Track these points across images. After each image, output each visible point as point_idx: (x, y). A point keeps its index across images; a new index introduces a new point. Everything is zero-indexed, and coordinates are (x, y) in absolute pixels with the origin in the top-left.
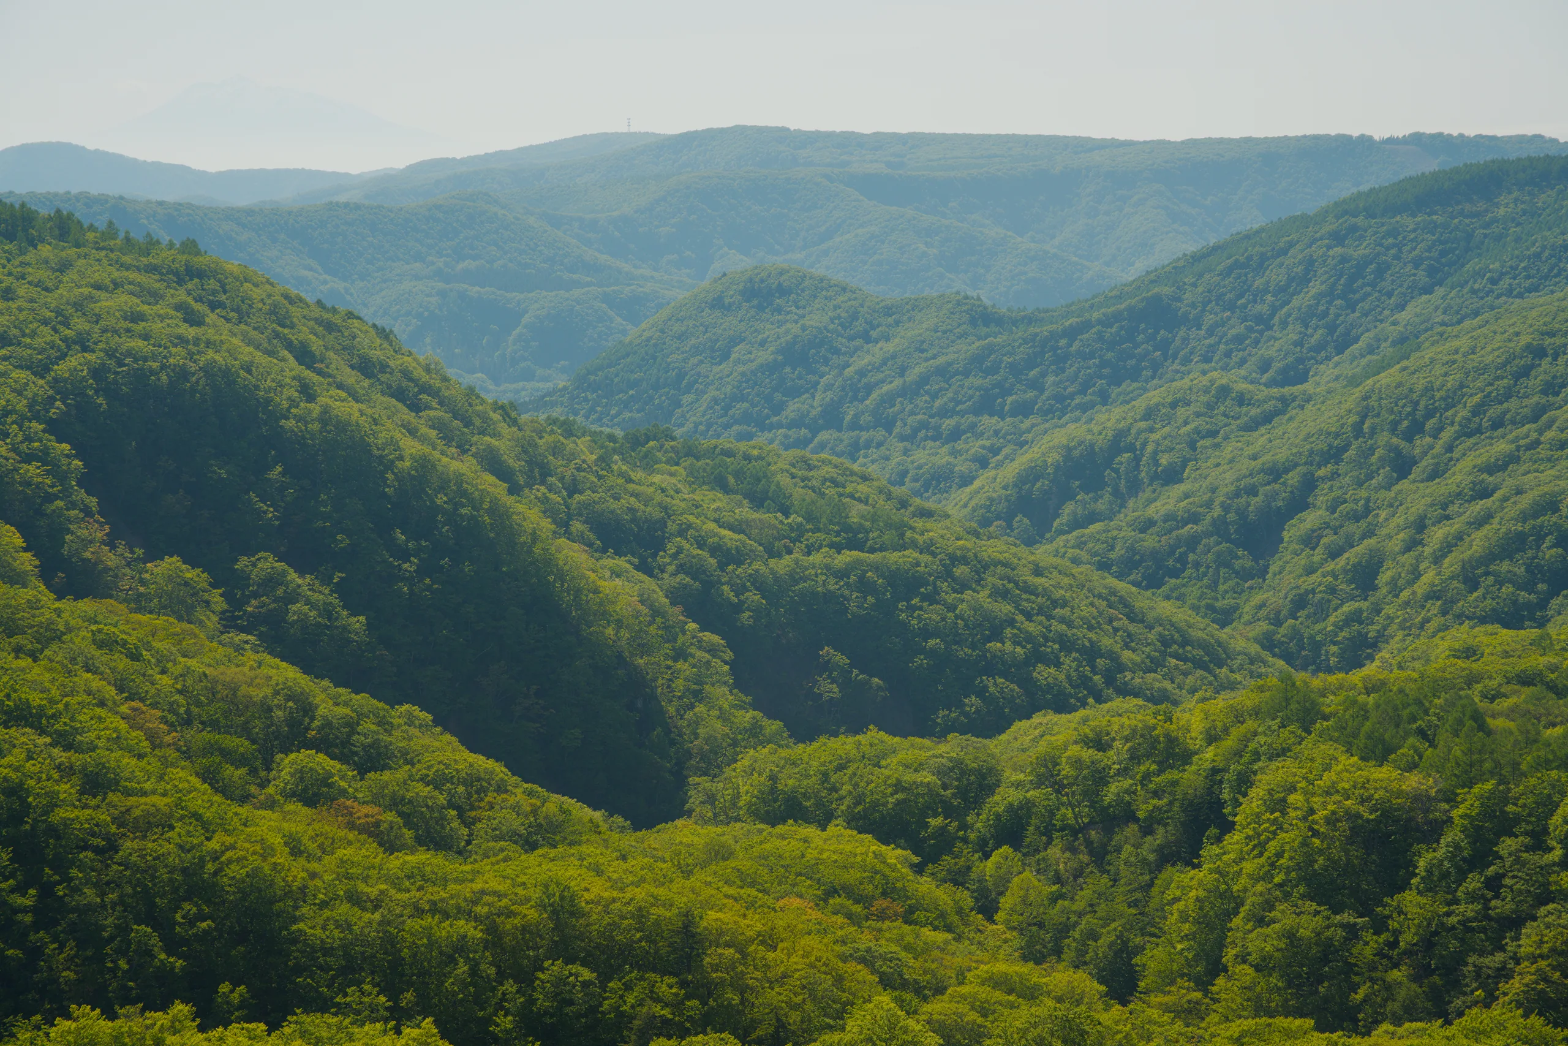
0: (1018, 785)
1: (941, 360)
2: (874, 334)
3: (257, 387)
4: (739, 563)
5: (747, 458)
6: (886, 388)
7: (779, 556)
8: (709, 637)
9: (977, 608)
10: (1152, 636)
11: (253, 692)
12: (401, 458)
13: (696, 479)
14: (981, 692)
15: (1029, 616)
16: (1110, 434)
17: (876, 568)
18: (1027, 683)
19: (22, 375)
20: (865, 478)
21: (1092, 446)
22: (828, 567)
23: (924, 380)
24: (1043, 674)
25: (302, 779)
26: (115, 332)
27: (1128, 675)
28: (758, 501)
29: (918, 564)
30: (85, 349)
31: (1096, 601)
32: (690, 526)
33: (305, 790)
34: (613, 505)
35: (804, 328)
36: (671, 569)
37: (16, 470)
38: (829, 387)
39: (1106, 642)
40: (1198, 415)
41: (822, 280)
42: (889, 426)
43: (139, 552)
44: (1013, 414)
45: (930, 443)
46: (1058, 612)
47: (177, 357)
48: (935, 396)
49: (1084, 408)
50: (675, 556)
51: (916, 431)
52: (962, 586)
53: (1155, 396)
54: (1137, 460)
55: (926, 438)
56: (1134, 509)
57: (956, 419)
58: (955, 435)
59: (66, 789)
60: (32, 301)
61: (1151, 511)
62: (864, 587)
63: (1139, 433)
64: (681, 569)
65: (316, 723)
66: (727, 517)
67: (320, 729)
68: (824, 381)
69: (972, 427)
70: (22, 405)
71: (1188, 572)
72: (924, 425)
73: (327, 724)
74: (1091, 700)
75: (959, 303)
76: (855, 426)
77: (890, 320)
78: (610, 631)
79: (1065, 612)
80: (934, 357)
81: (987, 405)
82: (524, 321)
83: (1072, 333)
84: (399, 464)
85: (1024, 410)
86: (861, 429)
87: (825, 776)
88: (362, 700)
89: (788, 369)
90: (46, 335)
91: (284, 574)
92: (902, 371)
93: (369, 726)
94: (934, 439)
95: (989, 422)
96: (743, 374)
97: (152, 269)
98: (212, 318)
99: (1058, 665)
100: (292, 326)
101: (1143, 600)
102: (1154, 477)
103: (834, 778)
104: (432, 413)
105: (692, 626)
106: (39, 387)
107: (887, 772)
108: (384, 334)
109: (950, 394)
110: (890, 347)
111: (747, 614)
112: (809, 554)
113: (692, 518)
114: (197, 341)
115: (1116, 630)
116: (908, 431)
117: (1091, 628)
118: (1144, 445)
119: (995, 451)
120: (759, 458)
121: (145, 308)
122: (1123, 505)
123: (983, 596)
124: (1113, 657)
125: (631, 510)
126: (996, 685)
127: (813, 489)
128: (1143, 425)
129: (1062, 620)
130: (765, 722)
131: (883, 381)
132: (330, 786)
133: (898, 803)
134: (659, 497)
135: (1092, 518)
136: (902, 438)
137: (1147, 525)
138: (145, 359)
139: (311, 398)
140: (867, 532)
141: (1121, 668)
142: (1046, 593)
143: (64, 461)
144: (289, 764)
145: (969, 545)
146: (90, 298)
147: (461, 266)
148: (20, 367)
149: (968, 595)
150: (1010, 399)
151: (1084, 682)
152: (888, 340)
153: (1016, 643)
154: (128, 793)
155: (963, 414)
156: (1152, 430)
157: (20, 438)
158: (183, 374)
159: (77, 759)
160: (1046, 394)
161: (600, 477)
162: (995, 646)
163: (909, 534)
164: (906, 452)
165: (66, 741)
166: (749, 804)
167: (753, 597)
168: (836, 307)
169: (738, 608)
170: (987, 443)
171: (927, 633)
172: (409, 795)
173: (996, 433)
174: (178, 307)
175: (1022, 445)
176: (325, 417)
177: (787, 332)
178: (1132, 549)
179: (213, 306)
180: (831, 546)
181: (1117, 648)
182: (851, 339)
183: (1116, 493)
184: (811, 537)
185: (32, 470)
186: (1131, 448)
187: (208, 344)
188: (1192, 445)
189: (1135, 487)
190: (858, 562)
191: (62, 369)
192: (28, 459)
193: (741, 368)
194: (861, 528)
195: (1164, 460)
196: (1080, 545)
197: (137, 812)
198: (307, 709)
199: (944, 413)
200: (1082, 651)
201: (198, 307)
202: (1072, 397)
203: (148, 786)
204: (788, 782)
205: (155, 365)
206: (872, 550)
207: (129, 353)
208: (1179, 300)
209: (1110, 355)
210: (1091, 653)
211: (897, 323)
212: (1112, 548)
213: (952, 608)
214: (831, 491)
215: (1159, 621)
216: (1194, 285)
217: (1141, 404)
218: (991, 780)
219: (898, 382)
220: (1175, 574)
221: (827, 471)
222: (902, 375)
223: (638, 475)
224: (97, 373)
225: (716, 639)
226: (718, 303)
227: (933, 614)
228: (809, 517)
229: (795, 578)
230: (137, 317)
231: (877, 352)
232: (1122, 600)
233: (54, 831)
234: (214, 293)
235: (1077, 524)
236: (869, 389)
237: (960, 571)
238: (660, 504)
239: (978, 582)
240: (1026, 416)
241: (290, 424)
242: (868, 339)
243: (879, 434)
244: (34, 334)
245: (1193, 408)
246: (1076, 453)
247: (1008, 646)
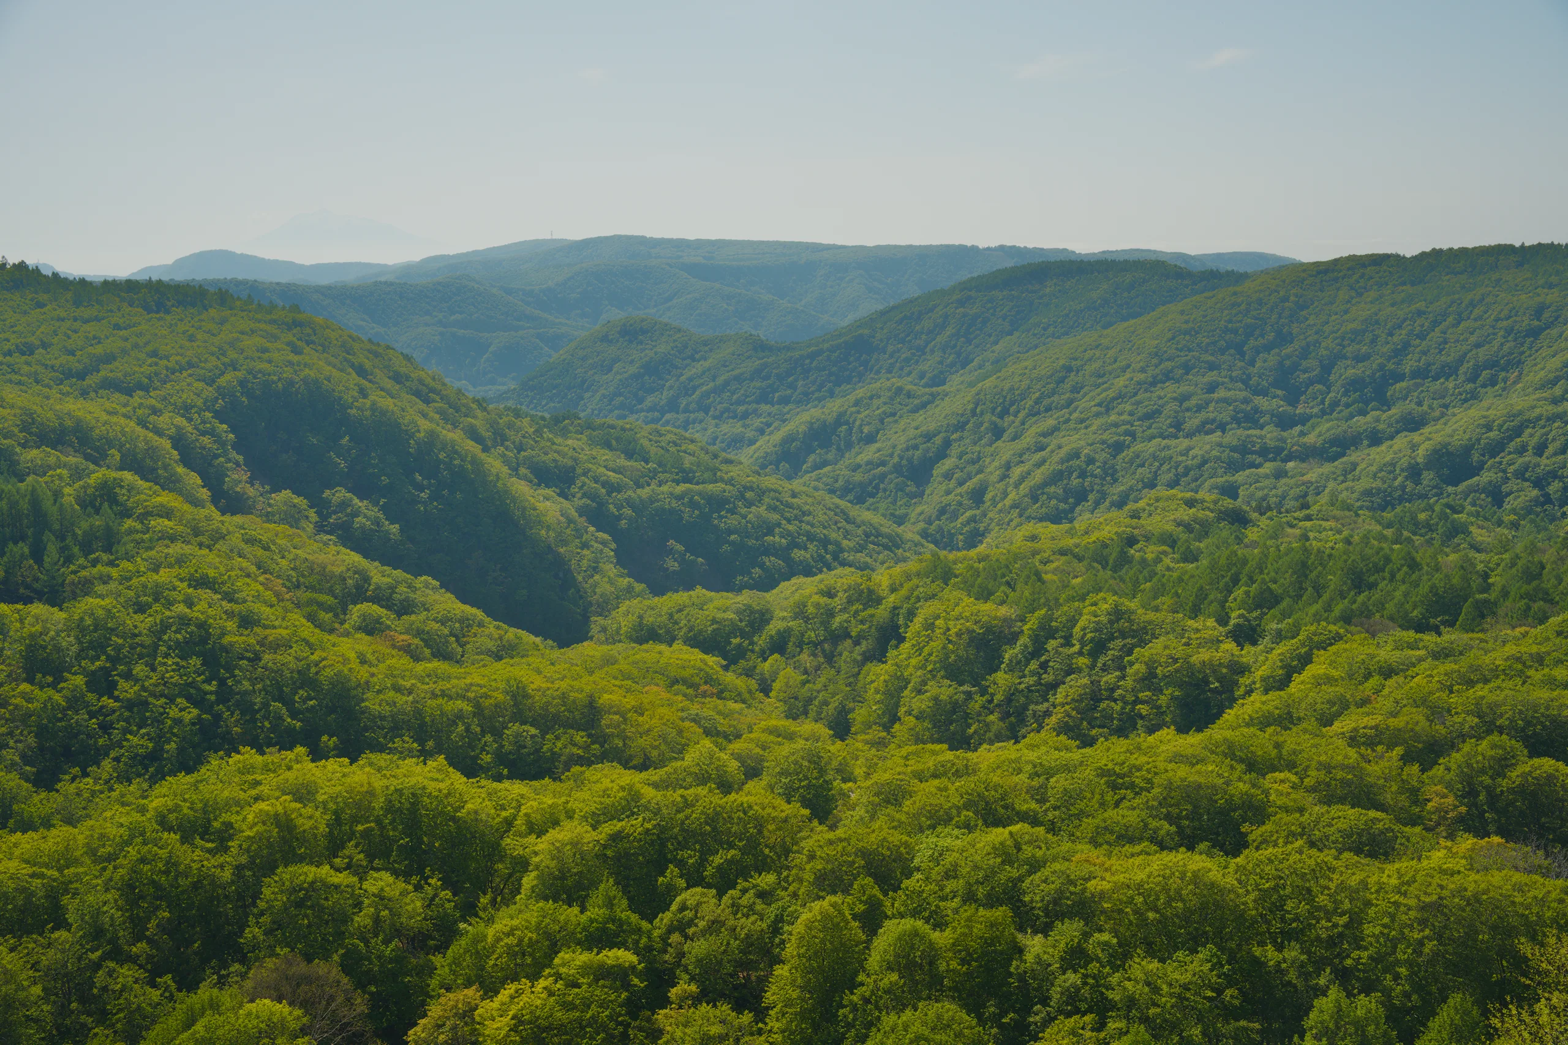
0: (783, 619)
1: (736, 372)
2: (697, 356)
3: (334, 390)
4: (619, 492)
5: (623, 429)
6: (705, 388)
7: (643, 487)
8: (600, 535)
9: (758, 517)
10: (860, 531)
11: (335, 569)
12: (419, 431)
13: (593, 442)
14: (762, 566)
15: (789, 521)
16: (835, 414)
17: (700, 494)
18: (788, 560)
19: (200, 385)
20: (693, 441)
21: (825, 422)
22: (671, 494)
23: (727, 383)
24: (798, 554)
25: (364, 620)
26: (252, 359)
27: (846, 554)
28: (630, 455)
29: (724, 491)
30: (235, 369)
31: (828, 512)
32: (589, 470)
33: (366, 626)
34: (545, 458)
35: (656, 353)
36: (579, 495)
37: (197, 440)
38: (671, 387)
39: (833, 536)
40: (885, 403)
41: (666, 325)
42: (706, 411)
43: (267, 487)
44: (779, 403)
45: (731, 421)
46: (806, 518)
47: (288, 373)
48: (733, 393)
49: (820, 400)
50: (581, 488)
51: (722, 413)
52: (749, 504)
53: (860, 393)
54: (850, 429)
55: (728, 418)
56: (849, 459)
57: (746, 406)
58: (745, 416)
59: (231, 625)
60: (205, 342)
61: (859, 459)
62: (693, 504)
63: (851, 415)
64: (584, 495)
65: (372, 587)
66: (611, 464)
67: (376, 589)
68: (668, 384)
69: (755, 411)
70: (200, 402)
71: (879, 495)
72: (727, 410)
73: (378, 587)
74: (825, 569)
75: (746, 339)
76: (686, 410)
77: (707, 348)
78: (543, 532)
79: (810, 518)
80: (733, 370)
81: (764, 397)
82: (490, 350)
83: (812, 356)
84: (417, 435)
85: (785, 401)
86: (691, 412)
87: (671, 616)
88: (398, 573)
89: (647, 377)
90: (213, 362)
91: (351, 500)
92: (714, 378)
93: (402, 588)
94: (733, 418)
95: (765, 408)
96: (620, 380)
97: (272, 322)
98: (307, 350)
99: (806, 549)
100: (354, 354)
101: (855, 511)
102: (860, 440)
103: (676, 617)
104: (436, 405)
105: (592, 529)
106: (209, 392)
107: (707, 613)
108: (408, 358)
109: (742, 392)
110: (707, 364)
111: (624, 522)
112: (660, 486)
113: (590, 466)
114: (299, 364)
115: (839, 528)
116: (717, 413)
117: (825, 527)
118: (855, 420)
119: (769, 425)
120: (631, 429)
121: (268, 344)
122: (842, 456)
123: (762, 510)
124: (837, 544)
125: (555, 461)
126: (770, 561)
127: (662, 448)
128: (854, 409)
129: (808, 523)
130: (636, 585)
131: (703, 384)
132: (381, 623)
133: (714, 630)
134: (571, 453)
135: (825, 464)
136: (714, 418)
137: (856, 468)
138: (269, 375)
139: (365, 396)
140: (694, 472)
141: (842, 550)
142: (799, 508)
143: (224, 435)
144: (357, 611)
145: (754, 480)
146: (238, 339)
147: (453, 318)
148: (199, 380)
149: (753, 509)
150: (777, 395)
151: (821, 558)
152: (705, 360)
153: (782, 537)
154: (265, 627)
155: (749, 403)
156: (858, 412)
157: (199, 421)
158: (291, 383)
159: (236, 608)
160: (798, 391)
161: (536, 442)
162: (769, 538)
163: (719, 474)
164: (717, 426)
165: (229, 597)
166: (627, 632)
167: (628, 511)
168: (675, 341)
169: (619, 518)
170: (764, 420)
171: (730, 532)
172: (427, 629)
173: (769, 414)
174: (288, 344)
175: (784, 421)
176: (374, 407)
177: (646, 355)
178: (848, 481)
179: (308, 343)
180: (673, 481)
181: (839, 539)
182: (684, 359)
183: (839, 449)
184: (662, 476)
185: (206, 440)
186: (847, 423)
187: (306, 365)
188: (882, 421)
189: (849, 446)
190: (689, 491)
191: (222, 381)
192: (203, 433)
193: (619, 377)
194: (691, 471)
195: (866, 430)
196: (818, 479)
197: (271, 638)
198: (367, 579)
199: (739, 402)
200: (820, 541)
201: (299, 343)
202: (813, 393)
203: (277, 623)
204: (650, 619)
205: (275, 378)
206: (697, 483)
207: (260, 371)
208: (874, 337)
209: (834, 369)
210: (825, 542)
211: (711, 350)
212: (837, 481)
213: (744, 517)
214: (673, 449)
215: (863, 523)
216: (882, 328)
217: (852, 398)
218: (768, 616)
219: (711, 385)
220: (873, 496)
221: (670, 437)
222: (714, 380)
223: (558, 440)
224: (242, 383)
225: (606, 536)
226: (605, 339)
227: (733, 521)
228: (660, 464)
229: (652, 500)
230: (265, 350)
231: (698, 367)
232: (843, 511)
233: (226, 649)
234: (309, 335)
235: (817, 467)
236: (695, 389)
237: (749, 495)
238: (572, 457)
239: (759, 502)
240: (787, 404)
241: (353, 412)
242: (694, 360)
243: (700, 415)
244: (206, 361)
245: (882, 399)
246: (815, 426)
247: (777, 538)
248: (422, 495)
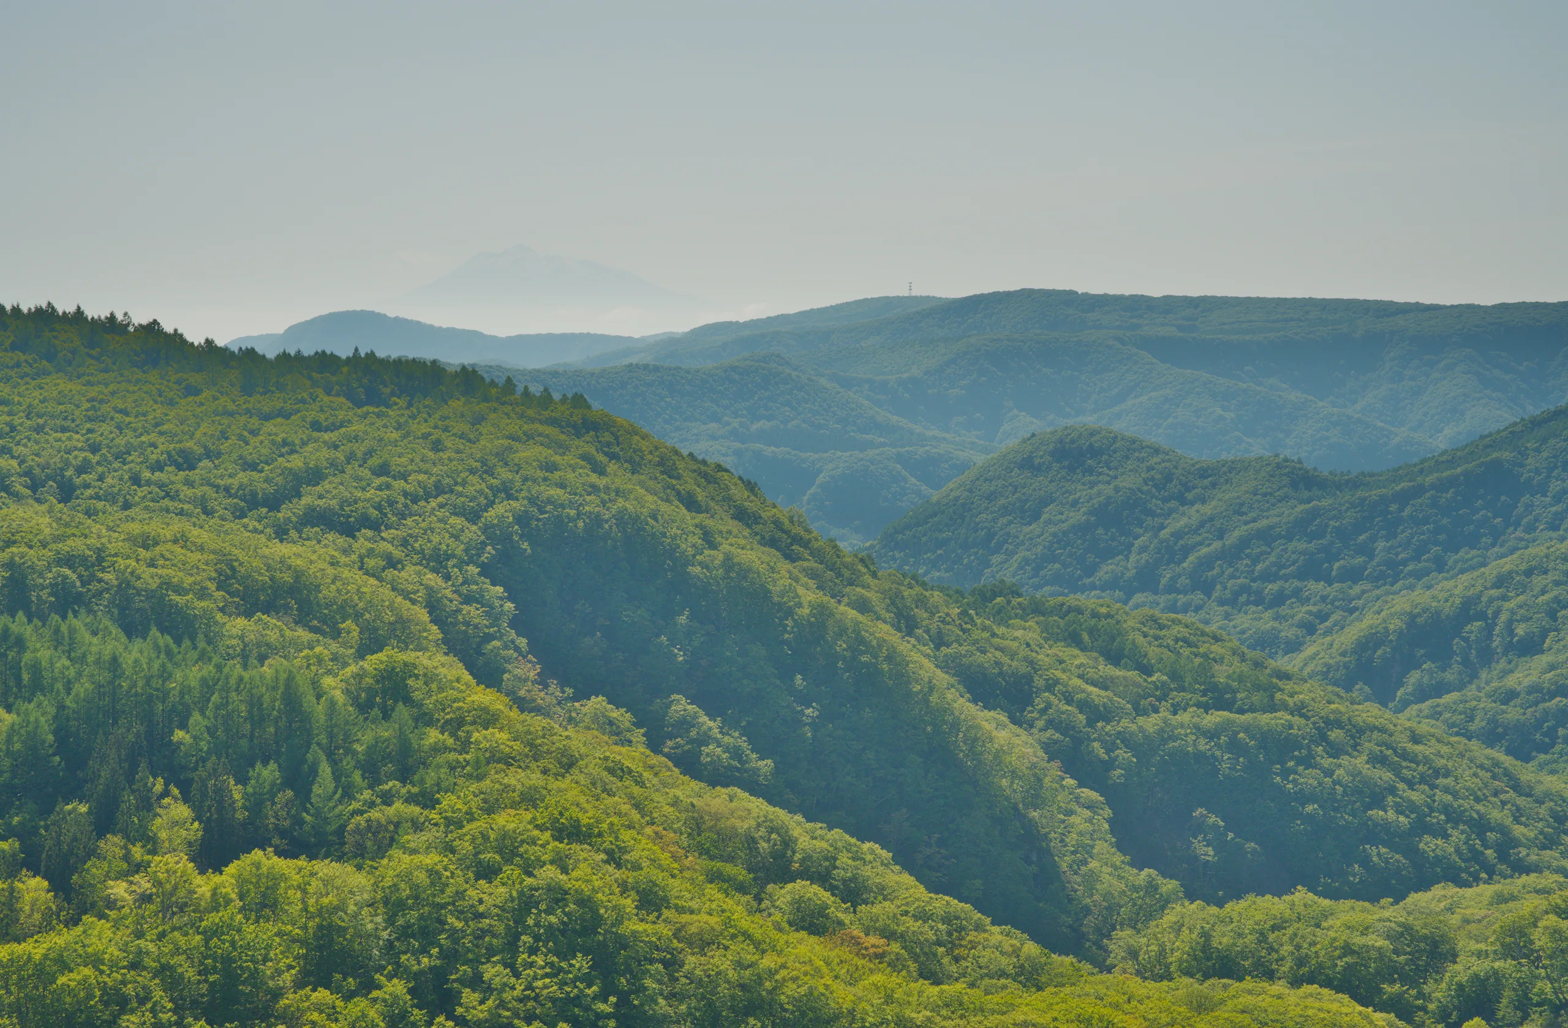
0: (1479, 954)
1: (1263, 523)
2: (1189, 496)
3: (664, 535)
4: (1108, 721)
5: (1095, 615)
6: (1204, 551)
7: (1145, 713)
8: (1087, 793)
9: (1355, 774)
10: (1543, 811)
11: (738, 823)
12: (800, 605)
13: (1051, 635)
14: (1365, 862)
15: (1411, 785)
16: (1458, 601)
17: (1247, 729)
18: (1412, 852)
19: (457, 521)
20: (1217, 639)
21: (1438, 613)
22: (1197, 727)
23: (1244, 543)
24: (1430, 845)
25: (798, 909)
26: (535, 481)
27: (1523, 852)
28: (1115, 658)
29: (1291, 727)
30: (509, 497)
31: (1481, 773)
32: (1057, 682)
33: (803, 919)
34: (979, 658)
35: (1117, 490)
36: (1040, 724)
37: (459, 611)
38: (1143, 549)
39: (1496, 815)
40: (1557, 583)
41: (1134, 442)
42: (1208, 591)
43: (569, 691)
44: (1341, 580)
45: (1253, 608)
46: (1441, 781)
47: (591, 504)
48: (1256, 560)
49: (1419, 575)
50: (1043, 711)
51: (1237, 594)
52: (1335, 751)
53: (1508, 564)
54: (1489, 629)
55: (1248, 603)
56: (1490, 680)
57: (1279, 583)
58: (1279, 599)
59: (629, 903)
60: (458, 452)
61: (1511, 681)
62: (1235, 747)
63: (1491, 600)
64: (1050, 724)
65: (798, 856)
66: (1091, 673)
67: (803, 861)
68: (1138, 543)
69: (1297, 593)
70: (460, 550)
71: (1558, 748)
72: (1244, 589)
73: (807, 858)
74: (1484, 875)
75: (1279, 466)
76: (1171, 589)
77: (1206, 482)
78: (1004, 782)
79: (1449, 781)
80: (1254, 520)
81: (1312, 570)
82: (820, 479)
83: (1403, 498)
84: (799, 611)
85: (1353, 575)
86: (1179, 592)
87: (1262, 937)
88: (837, 834)
89: (1100, 531)
90: (475, 484)
91: (695, 716)
92: (1221, 534)
93: (844, 859)
94: (1257, 603)
95: (1315, 587)
96: (1054, 535)
97: (553, 422)
98: (612, 467)
99: (1446, 836)
100: (678, 477)
101: (1527, 773)
102: (1508, 648)
103: (1272, 937)
104: (806, 564)
105: (1070, 782)
106: (473, 532)
107: (1332, 934)
108: (751, 486)
109: (1272, 558)
110: (1207, 509)
111: (1119, 772)
112: (1175, 713)
113: (1058, 674)
114: (607, 489)
115: (1504, 803)
116: (1228, 594)
117: (1478, 800)
118: (1497, 613)
119: (1323, 617)
120: (1108, 616)
121: (558, 458)
122: (1474, 676)
123: (1360, 762)
124: (1503, 830)
125: (998, 663)
126: (1377, 853)
127: (1168, 647)
128: (1494, 592)
129: (1446, 790)
130: (1160, 880)
131: (1201, 544)
132: (827, 917)
133: (1348, 967)
134: (1024, 652)
135: (1440, 689)
136: (1222, 602)
137: (1509, 696)
138: (563, 506)
139: (713, 546)
140: (1234, 692)
141: (1515, 843)
142: (1427, 760)
143: (497, 603)
144: (784, 894)
145: (1342, 709)
146: (510, 448)
147: (755, 426)
148: (456, 514)
149: (1345, 760)
150: (1336, 565)
151: (1476, 856)
152: (1204, 501)
153: (1399, 812)
154: (681, 910)
155: (1286, 578)
156: (1504, 598)
157: (460, 580)
158: (598, 520)
159: (631, 877)
160: (1377, 560)
161: (964, 631)
162: (1376, 814)
163: (1278, 696)
164: (1227, 616)
165: (614, 858)
166: (1180, 961)
167: (1123, 754)
168: (1150, 469)
169: (1109, 765)
170: (1314, 609)
171: (1304, 798)
172: (902, 928)
173: (1324, 599)
174: (585, 457)
175: (1352, 611)
176: (728, 563)
177: (1099, 494)
178: (1493, 721)
179: (613, 457)
180: (1198, 705)
181: (1508, 821)
182: (1165, 500)
183: (1466, 662)
184: (1178, 697)
185: (472, 612)
186: (1482, 616)
187: (618, 492)
188: (1552, 615)
189: (1487, 657)
190: (1229, 723)
191: (491, 515)
192: (468, 600)
193: (1052, 529)
194: (1228, 688)
195: (1520, 630)
196: (1435, 715)
197: (693, 929)
198: (788, 842)
199: (1268, 577)
200: (1470, 822)
201: (601, 458)
202: (1404, 563)
203: (694, 905)
204: (1222, 940)
205: (573, 513)
206: (1241, 711)
207: (549, 501)
208: (1522, 466)
209: (1445, 521)
210: (1481, 826)
211: (1214, 485)
212: (1471, 719)
213: (1329, 773)
214: (1186, 651)
215: (1548, 795)
216: (1538, 450)
217: (1491, 571)
218: (1444, 948)
219: (1217, 545)
220: (1544, 749)
221: (1176, 630)
222: (1221, 537)
223: (1001, 630)
224: (522, 519)
225: (1094, 795)
226: (1027, 464)
227: (1308, 778)
228: (1174, 676)
229: (1165, 735)
230: (551, 467)
231: (1193, 514)
232: (1507, 773)
233: (622, 943)
234: (609, 444)
235: (1422, 694)
236: (1186, 551)
237: (1335, 735)
238: (1025, 659)
239: (1355, 747)
240: (1355, 582)
241: (697, 570)
242: (1183, 502)
243: (1198, 597)
244: (464, 484)
245: (1551, 577)
246: (1420, 620)
247: (1391, 815)
248: (809, 711)
